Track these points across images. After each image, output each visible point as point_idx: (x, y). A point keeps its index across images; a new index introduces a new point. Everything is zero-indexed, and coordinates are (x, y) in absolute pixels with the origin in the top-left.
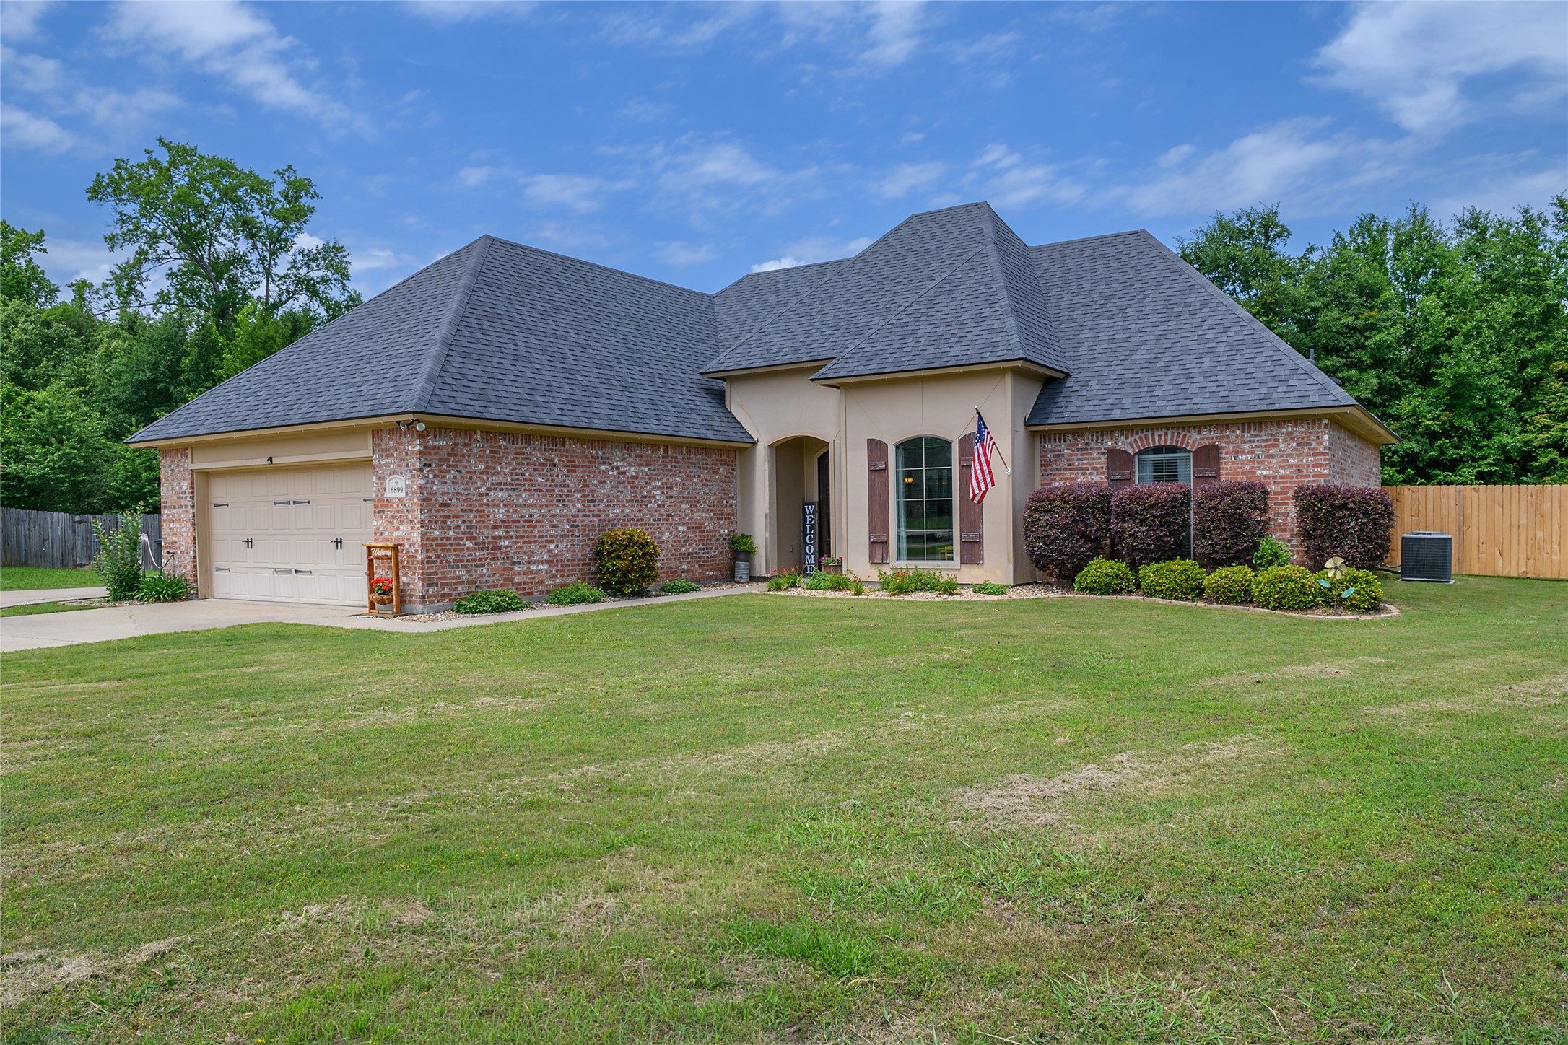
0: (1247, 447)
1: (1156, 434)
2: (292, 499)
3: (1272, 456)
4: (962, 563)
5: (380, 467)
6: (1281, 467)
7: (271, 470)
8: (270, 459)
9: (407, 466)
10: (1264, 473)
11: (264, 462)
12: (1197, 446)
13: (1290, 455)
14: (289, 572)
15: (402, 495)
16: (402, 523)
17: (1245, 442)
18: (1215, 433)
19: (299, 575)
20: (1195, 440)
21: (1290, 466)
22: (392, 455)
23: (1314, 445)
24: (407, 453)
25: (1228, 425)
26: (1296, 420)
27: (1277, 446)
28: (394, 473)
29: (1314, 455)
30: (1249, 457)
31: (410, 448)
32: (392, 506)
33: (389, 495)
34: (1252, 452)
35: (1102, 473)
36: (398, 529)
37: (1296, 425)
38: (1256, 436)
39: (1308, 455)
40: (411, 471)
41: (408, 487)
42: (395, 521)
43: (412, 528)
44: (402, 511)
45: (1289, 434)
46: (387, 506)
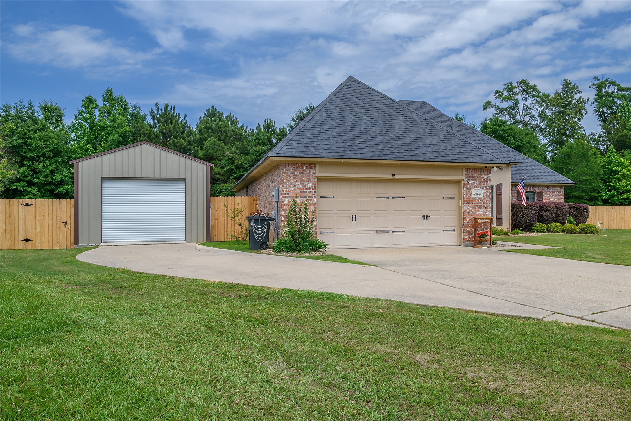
0: (548, 192)
1: (528, 187)
2: (391, 195)
3: (553, 195)
4: (496, 225)
5: (469, 184)
6: (555, 198)
7: (393, 181)
8: (393, 175)
9: (484, 184)
10: (552, 200)
11: (390, 176)
12: (538, 192)
13: (557, 195)
14: (388, 232)
15: (481, 196)
16: (480, 208)
17: (548, 191)
18: (542, 188)
19: (394, 234)
20: (537, 190)
21: (557, 198)
22: (476, 180)
23: (562, 193)
24: (484, 180)
25: (544, 186)
26: (558, 186)
27: (554, 193)
28: (477, 187)
29: (562, 196)
30: (549, 195)
31: (486, 177)
32: (475, 201)
33: (473, 196)
34: (549, 194)
35: (515, 198)
36: (478, 211)
37: (558, 188)
38: (550, 190)
39: (561, 196)
40: (486, 187)
41: (484, 193)
42: (477, 208)
43: (486, 210)
44: (481, 203)
45: (557, 190)
46: (472, 201)
